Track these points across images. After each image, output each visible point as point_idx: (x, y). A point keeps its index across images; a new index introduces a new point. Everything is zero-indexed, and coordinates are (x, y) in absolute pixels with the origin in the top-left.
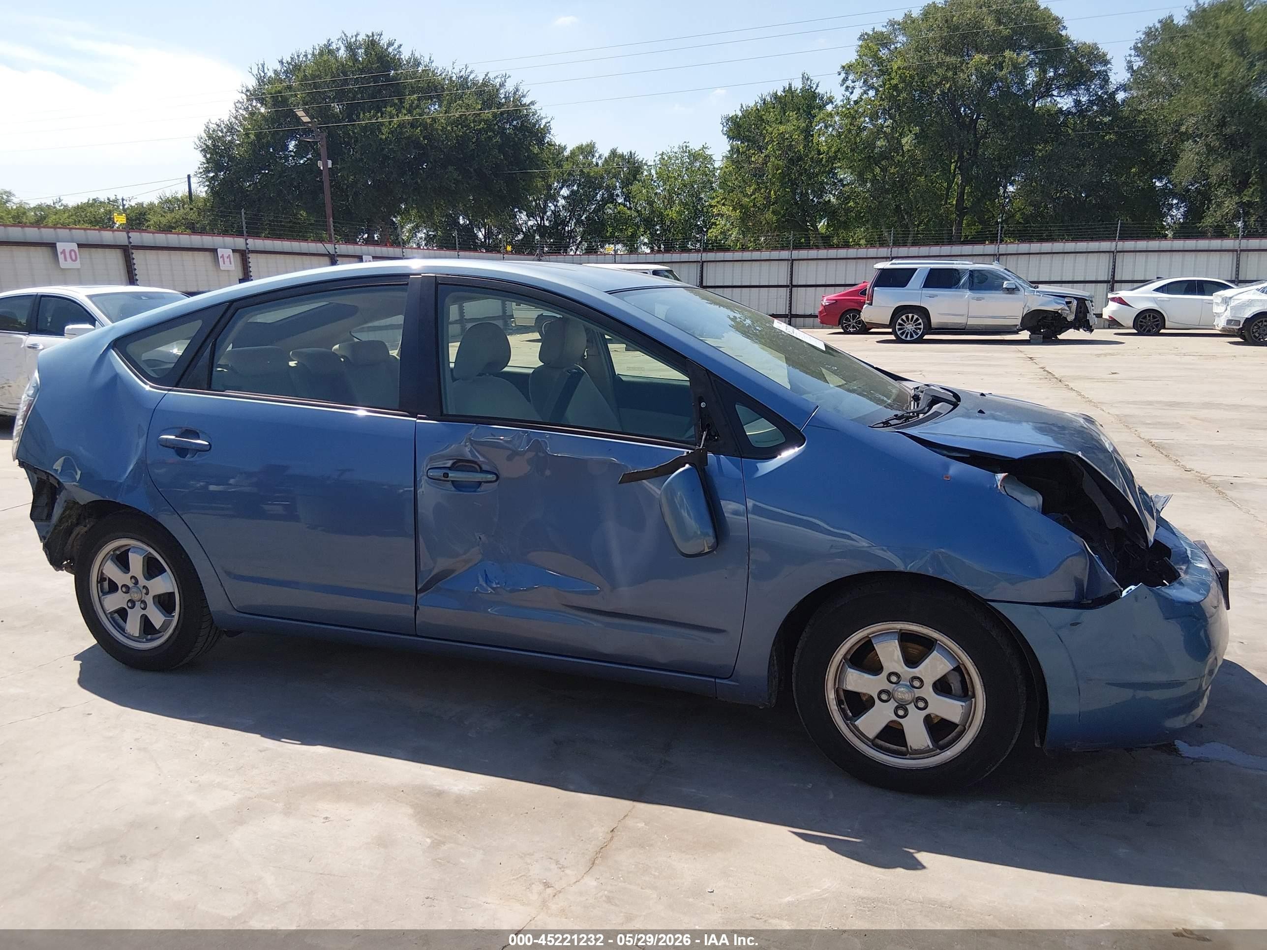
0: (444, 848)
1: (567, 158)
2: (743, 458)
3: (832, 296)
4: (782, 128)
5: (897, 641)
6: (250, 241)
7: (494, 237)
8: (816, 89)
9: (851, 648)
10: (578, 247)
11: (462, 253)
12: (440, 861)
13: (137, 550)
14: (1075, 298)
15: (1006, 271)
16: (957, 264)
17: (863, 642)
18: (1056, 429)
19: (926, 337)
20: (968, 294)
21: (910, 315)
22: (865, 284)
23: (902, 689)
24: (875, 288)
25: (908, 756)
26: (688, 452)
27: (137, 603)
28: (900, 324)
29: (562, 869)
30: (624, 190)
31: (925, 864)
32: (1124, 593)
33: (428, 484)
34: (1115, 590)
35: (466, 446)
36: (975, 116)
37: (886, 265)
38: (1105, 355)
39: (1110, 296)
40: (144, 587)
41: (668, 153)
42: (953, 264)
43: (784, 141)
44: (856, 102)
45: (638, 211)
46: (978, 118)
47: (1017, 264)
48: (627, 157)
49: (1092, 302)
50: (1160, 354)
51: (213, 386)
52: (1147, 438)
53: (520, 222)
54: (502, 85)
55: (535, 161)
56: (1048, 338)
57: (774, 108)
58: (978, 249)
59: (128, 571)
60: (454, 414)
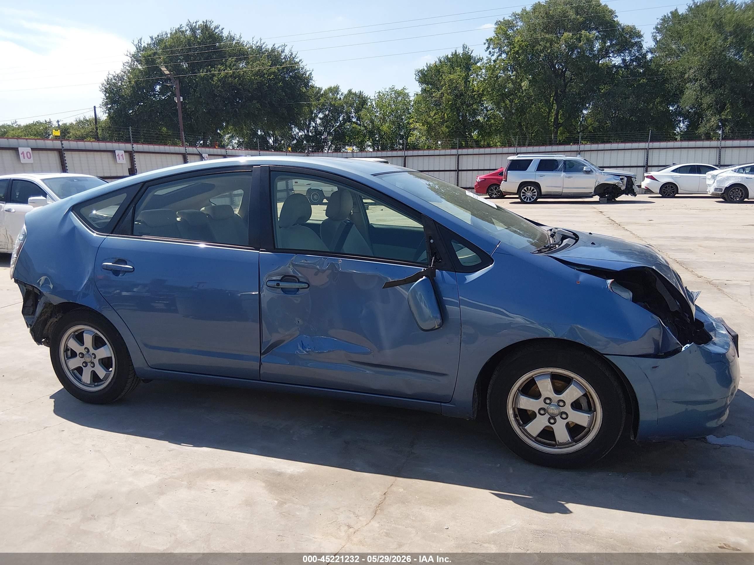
0: (286, 506)
1: (322, 95)
2: (457, 272)
3: (483, 176)
4: (452, 76)
5: (549, 379)
6: (135, 146)
7: (279, 142)
8: (471, 53)
9: (522, 384)
10: (329, 148)
11: (261, 152)
12: (284, 514)
13: (89, 332)
14: (625, 176)
15: (585, 161)
16: (556, 157)
17: (529, 380)
18: (637, 253)
19: (539, 200)
20: (563, 174)
21: (529, 187)
22: (502, 169)
23: (553, 407)
24: (508, 172)
25: (556, 447)
26: (424, 269)
27: (88, 364)
28: (523, 193)
29: (358, 517)
30: (356, 114)
31: (571, 510)
32: (683, 349)
33: (267, 290)
34: (678, 347)
35: (289, 267)
36: (564, 69)
37: (515, 158)
38: (644, 209)
39: (646, 175)
40: (93, 354)
41: (383, 92)
42: (554, 157)
43: (452, 84)
44: (495, 61)
45: (365, 126)
46: (566, 70)
47: (591, 156)
48: (358, 95)
49: (635, 178)
50: (676, 209)
51: (135, 233)
52: (673, 258)
53: (295, 133)
54: (283, 51)
55: (304, 97)
56: (610, 200)
57: (446, 65)
58: (568, 148)
59: (83, 345)
60: (281, 248)
